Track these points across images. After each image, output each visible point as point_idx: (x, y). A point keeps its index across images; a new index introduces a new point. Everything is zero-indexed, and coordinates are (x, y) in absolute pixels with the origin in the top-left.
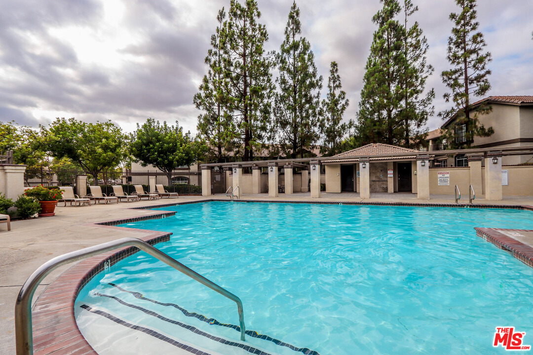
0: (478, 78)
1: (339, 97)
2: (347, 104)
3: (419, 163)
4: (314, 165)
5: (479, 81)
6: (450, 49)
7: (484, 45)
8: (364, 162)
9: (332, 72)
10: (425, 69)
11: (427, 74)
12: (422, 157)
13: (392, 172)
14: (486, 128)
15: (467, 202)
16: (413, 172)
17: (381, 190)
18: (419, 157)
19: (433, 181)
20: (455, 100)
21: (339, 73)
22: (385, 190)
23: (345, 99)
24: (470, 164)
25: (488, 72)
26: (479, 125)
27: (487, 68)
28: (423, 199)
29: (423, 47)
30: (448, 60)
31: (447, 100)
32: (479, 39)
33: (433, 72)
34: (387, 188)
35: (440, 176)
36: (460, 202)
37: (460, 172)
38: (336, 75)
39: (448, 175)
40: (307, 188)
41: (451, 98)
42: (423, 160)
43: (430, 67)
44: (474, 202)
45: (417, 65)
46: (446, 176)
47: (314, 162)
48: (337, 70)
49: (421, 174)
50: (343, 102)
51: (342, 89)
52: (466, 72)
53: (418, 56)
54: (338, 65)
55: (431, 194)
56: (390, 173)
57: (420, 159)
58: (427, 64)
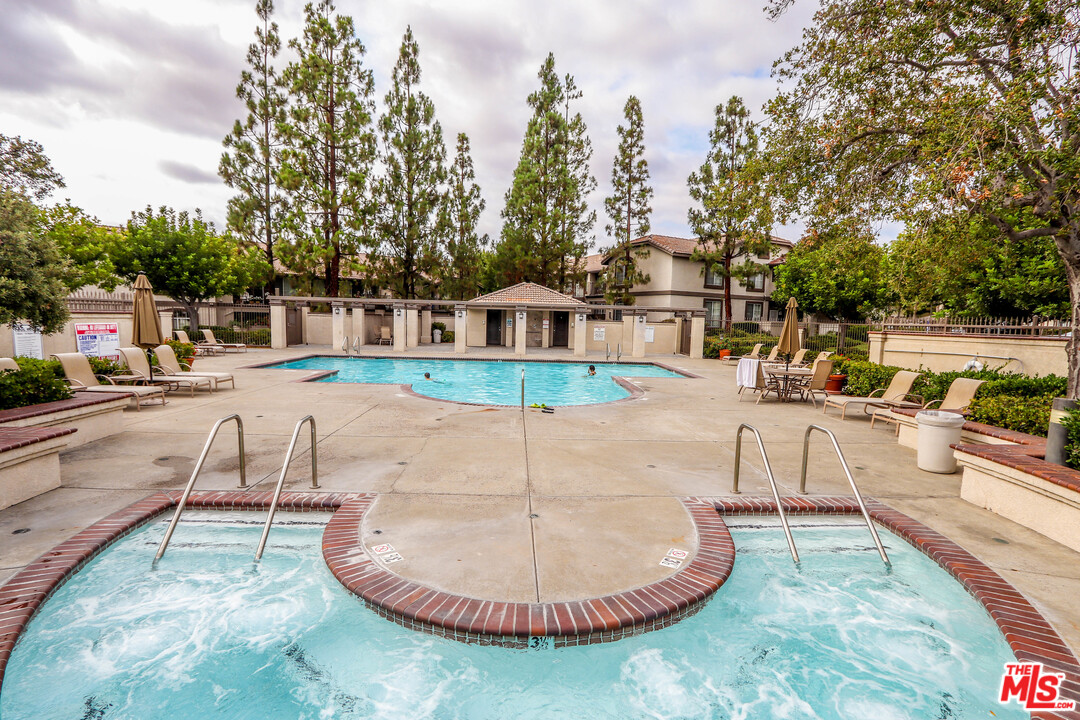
0: (642, 213)
1: (471, 194)
2: (482, 206)
3: (577, 316)
4: (460, 310)
5: (640, 218)
6: (615, 172)
7: (648, 177)
8: (521, 311)
9: (460, 149)
10: (588, 182)
11: (590, 188)
12: (581, 310)
13: (547, 322)
14: (644, 274)
15: (615, 360)
16: (571, 324)
17: (534, 344)
18: (578, 310)
19: (589, 334)
20: (617, 234)
21: (470, 153)
22: (539, 344)
23: (480, 199)
24: (624, 318)
25: (650, 210)
26: (637, 270)
27: (648, 205)
28: (579, 356)
29: (586, 151)
30: (612, 185)
31: (609, 234)
32: (644, 168)
33: (596, 188)
34: (541, 342)
35: (596, 329)
36: (610, 360)
37: (614, 326)
38: (466, 155)
39: (603, 330)
40: (430, 337)
41: (613, 232)
42: (581, 314)
43: (593, 180)
44: (621, 360)
45: (579, 174)
46: (601, 329)
47: (461, 307)
48: (467, 149)
49: (579, 327)
50: (477, 202)
51: (475, 181)
52: (629, 203)
53: (580, 162)
54: (470, 141)
55: (587, 350)
56: (546, 322)
57: (578, 313)
58: (589, 175)
